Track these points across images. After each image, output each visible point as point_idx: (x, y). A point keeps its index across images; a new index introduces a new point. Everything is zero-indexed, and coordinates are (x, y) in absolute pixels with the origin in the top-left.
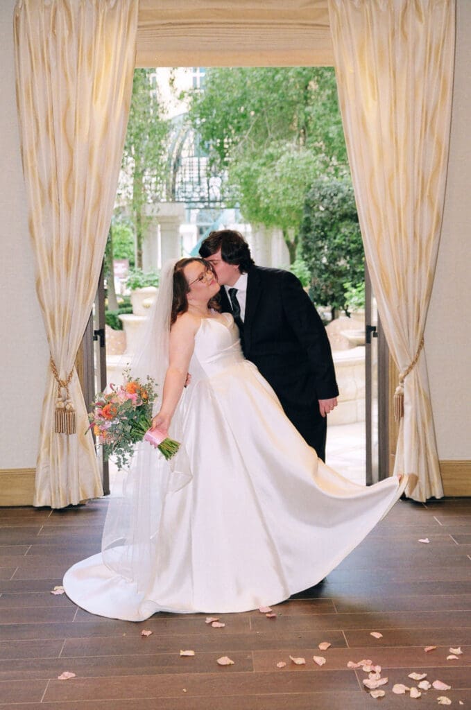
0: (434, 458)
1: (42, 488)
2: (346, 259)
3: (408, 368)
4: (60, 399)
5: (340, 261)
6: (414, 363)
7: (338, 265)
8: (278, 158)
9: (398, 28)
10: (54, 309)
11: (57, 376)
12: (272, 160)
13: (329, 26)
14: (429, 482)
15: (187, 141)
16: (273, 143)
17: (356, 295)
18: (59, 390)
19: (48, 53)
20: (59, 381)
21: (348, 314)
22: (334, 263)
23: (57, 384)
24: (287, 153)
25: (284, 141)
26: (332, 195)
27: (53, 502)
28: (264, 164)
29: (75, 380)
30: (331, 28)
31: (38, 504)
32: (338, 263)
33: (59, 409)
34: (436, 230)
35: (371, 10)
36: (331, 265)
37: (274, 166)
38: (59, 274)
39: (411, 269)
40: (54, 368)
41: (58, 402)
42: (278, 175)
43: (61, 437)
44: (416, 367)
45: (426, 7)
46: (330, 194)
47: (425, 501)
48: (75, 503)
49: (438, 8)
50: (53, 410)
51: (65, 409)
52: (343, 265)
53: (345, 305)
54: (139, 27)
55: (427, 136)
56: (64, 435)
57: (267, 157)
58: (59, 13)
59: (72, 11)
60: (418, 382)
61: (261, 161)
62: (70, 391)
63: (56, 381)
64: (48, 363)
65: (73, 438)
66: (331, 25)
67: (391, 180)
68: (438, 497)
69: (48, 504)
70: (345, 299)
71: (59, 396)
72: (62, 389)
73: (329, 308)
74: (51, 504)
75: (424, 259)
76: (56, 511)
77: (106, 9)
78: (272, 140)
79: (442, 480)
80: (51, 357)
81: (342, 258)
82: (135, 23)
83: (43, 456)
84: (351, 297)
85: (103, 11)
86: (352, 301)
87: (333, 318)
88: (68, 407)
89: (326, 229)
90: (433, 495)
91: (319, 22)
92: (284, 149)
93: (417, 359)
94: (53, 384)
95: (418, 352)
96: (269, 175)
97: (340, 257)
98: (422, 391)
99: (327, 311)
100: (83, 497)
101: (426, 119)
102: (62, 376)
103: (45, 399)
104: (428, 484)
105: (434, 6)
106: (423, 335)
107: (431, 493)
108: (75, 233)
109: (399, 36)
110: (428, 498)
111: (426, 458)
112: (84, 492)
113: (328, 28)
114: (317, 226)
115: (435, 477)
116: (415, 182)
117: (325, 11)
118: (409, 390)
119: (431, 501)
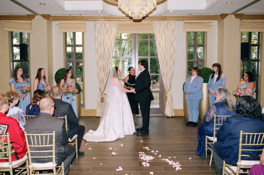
0: (173, 109)
1: (98, 113)
6: (169, 90)
8: (145, 49)
9: (166, 27)
11: (101, 91)
12: (144, 49)
15: (126, 45)
28: (142, 50)
31: (97, 116)
33: (101, 98)
34: (173, 64)
38: (102, 72)
42: (145, 52)
53: (158, 79)
56: (102, 103)
57: (143, 48)
58: (103, 24)
60: (170, 93)
64: (99, 89)
65: (103, 103)
66: (153, 26)
67: (165, 55)
68: (174, 116)
69: (99, 116)
72: (102, 94)
75: (171, 70)
82: (117, 25)
83: (98, 107)
87: (156, 82)
91: (151, 25)
94: (100, 93)
95: (170, 88)
96: (143, 52)
98: (171, 95)
101: (171, 43)
103: (99, 96)
106: (171, 85)
107: (172, 115)
108: (105, 64)
109: (166, 28)
111: (171, 109)
114: (153, 63)
115: (173, 112)
116: (169, 55)
117: (152, 24)
118: (168, 95)
119: (172, 117)
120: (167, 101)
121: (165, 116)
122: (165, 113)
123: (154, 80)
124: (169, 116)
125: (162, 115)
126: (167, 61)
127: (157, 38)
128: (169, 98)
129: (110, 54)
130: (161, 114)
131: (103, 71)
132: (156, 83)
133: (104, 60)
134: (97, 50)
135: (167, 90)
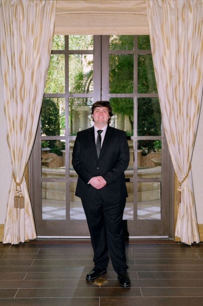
0: (196, 223)
1: (7, 234)
2: (154, 128)
3: (183, 179)
4: (17, 192)
5: (151, 129)
6: (186, 177)
7: (151, 131)
8: (127, 87)
9: (180, 16)
10: (14, 148)
11: (15, 180)
13: (147, 15)
14: (193, 235)
16: (125, 81)
17: (158, 143)
18: (16, 187)
19: (12, 27)
20: (16, 183)
21: (155, 151)
22: (149, 130)
23: (15, 184)
24: (131, 85)
25: (129, 80)
26: (149, 102)
27: (12, 242)
29: (24, 182)
30: (148, 16)
31: (5, 242)
32: (151, 130)
33: (16, 196)
34: (198, 112)
35: (167, 7)
36: (148, 131)
37: (125, 90)
38: (17, 132)
39: (185, 132)
40: (14, 176)
41: (16, 193)
43: (16, 209)
44: (187, 179)
45: (194, 6)
46: (148, 102)
47: (190, 244)
48: (23, 241)
49: (199, 6)
50: (13, 197)
51: (19, 197)
52: (153, 131)
53: (154, 148)
54: (56, 15)
55: (194, 67)
56: (18, 209)
57: (122, 87)
58: (18, 8)
59: (24, 7)
60: (188, 186)
61: (120, 88)
62: (22, 188)
63: (15, 182)
66: (148, 14)
67: (176, 88)
68: (197, 242)
69: (10, 242)
70: (154, 145)
71: (16, 190)
72: (18, 187)
73: (147, 148)
74: (11, 242)
75: (191, 127)
76: (13, 245)
77: (41, 6)
78: (124, 80)
79: (199, 233)
80: (13, 171)
81: (152, 128)
82: (54, 13)
83: (8, 218)
84: (156, 144)
85: (39, 7)
86: (156, 146)
87: (149, 153)
88: (20, 196)
89: (146, 116)
90: (195, 241)
91: (142, 13)
92: (129, 83)
93: (187, 175)
94: (14, 184)
95: (188, 172)
97: (151, 127)
98: (190, 190)
99: (146, 150)
100: (27, 238)
101: (193, 60)
102: (18, 181)
103: (10, 191)
104: (192, 236)
105: (198, 6)
106: (191, 164)
107: (194, 240)
109: (180, 20)
110: (192, 243)
112: (27, 236)
113: (146, 16)
115: (196, 233)
116: (188, 91)
117: (145, 8)
118: (185, 189)
119: (194, 244)
120: (182, 204)
121: (176, 241)
122: (176, 235)
123: (144, 148)
124: (187, 243)
125: (167, 237)
126: (183, 102)
127: (157, 47)
128: (186, 197)
129: (36, 88)
130: (165, 235)
131: (21, 129)
132: (148, 155)
133: (22, 101)
134: (5, 75)
135: (180, 177)
